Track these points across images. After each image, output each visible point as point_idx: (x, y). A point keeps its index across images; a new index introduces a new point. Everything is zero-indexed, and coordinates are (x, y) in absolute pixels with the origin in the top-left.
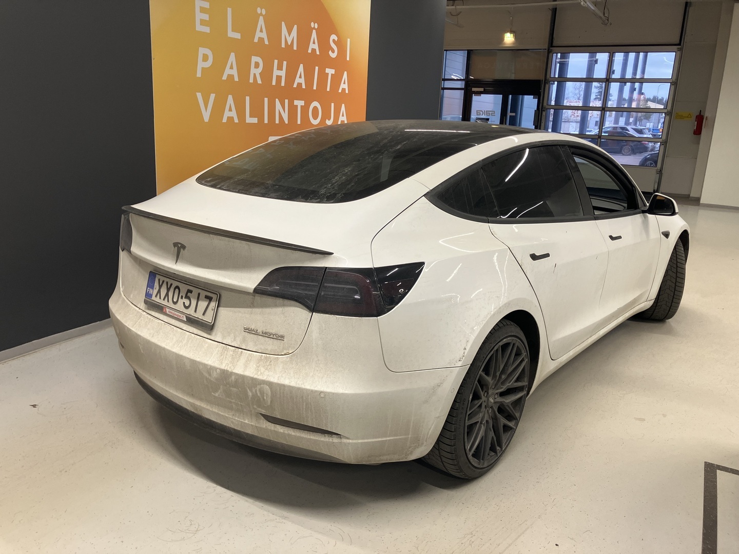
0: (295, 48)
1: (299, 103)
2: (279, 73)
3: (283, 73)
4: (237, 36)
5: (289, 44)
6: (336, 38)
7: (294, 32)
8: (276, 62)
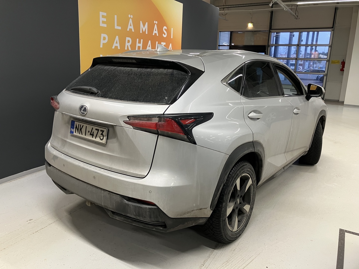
0: (147, 33)
2: (139, 45)
4: (120, 28)
5: (144, 31)
6: (166, 28)
7: (146, 26)
8: (138, 40)
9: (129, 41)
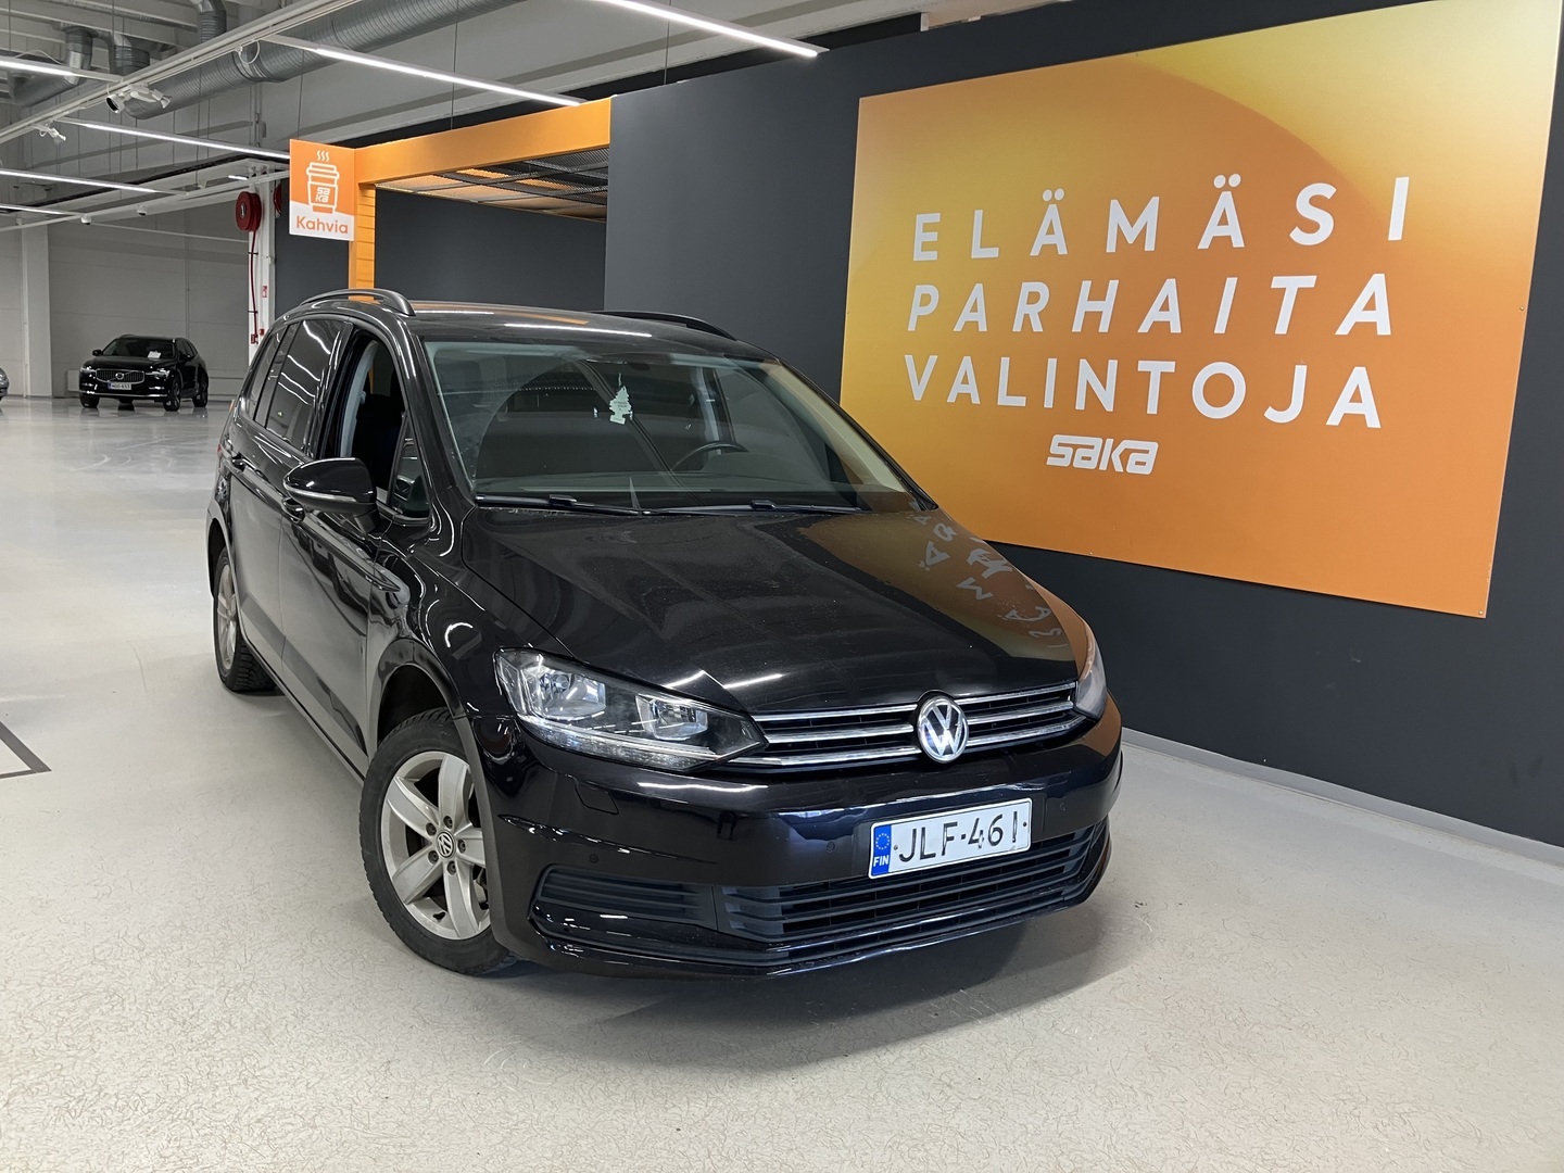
1: (1155, 369)
2: (1097, 306)
3: (1106, 307)
4: (994, 253)
5: (1130, 242)
6: (1327, 191)
7: (1151, 214)
8: (1086, 285)
9: (1033, 298)
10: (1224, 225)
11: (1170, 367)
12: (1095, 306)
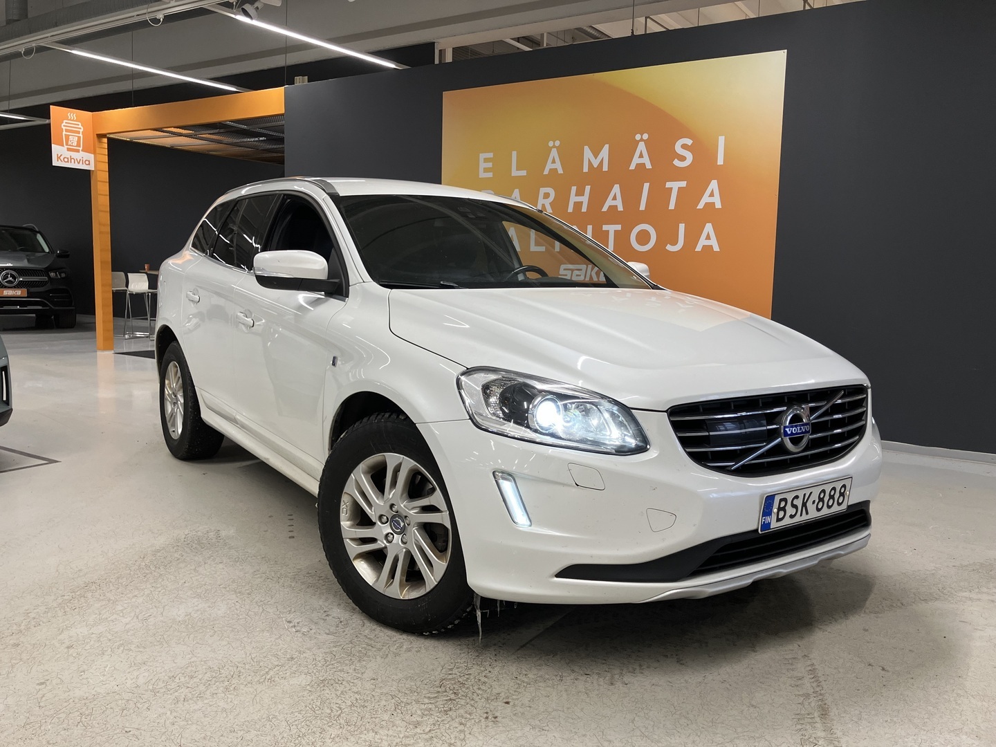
0: (605, 168)
1: (612, 229)
3: (585, 199)
4: (523, 173)
5: (595, 167)
6: (689, 142)
7: (605, 152)
8: (574, 189)
9: (547, 196)
10: (641, 157)
11: (619, 227)
12: (579, 199)
